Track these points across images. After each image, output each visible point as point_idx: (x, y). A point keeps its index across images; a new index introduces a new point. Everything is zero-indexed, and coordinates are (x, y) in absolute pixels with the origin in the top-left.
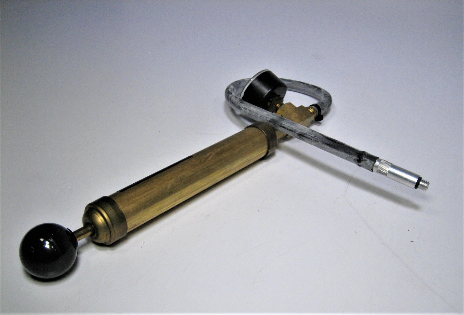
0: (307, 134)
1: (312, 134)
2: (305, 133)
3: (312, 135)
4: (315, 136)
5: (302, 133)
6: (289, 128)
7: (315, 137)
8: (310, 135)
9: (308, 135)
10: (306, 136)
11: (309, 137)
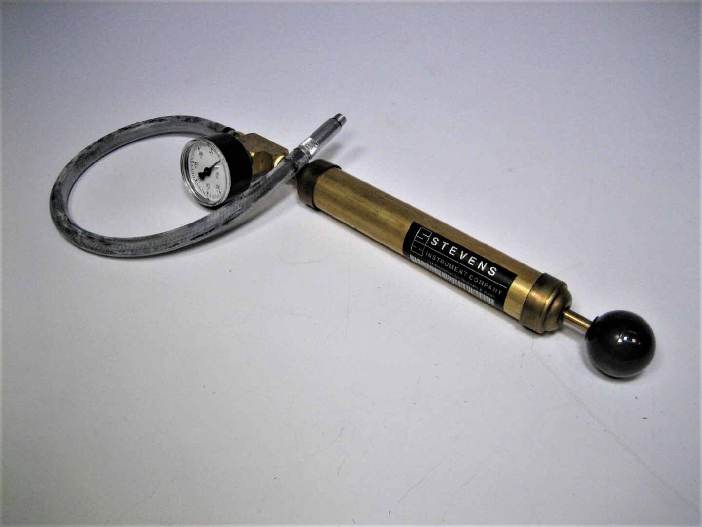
0: (232, 214)
1: (237, 208)
2: (230, 216)
3: (239, 209)
4: (241, 206)
5: (226, 219)
6: (206, 231)
7: (243, 206)
8: (237, 212)
9: (235, 213)
10: (233, 216)
11: (237, 213)
